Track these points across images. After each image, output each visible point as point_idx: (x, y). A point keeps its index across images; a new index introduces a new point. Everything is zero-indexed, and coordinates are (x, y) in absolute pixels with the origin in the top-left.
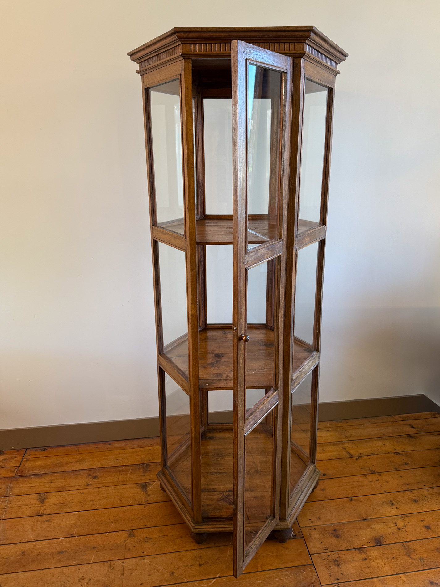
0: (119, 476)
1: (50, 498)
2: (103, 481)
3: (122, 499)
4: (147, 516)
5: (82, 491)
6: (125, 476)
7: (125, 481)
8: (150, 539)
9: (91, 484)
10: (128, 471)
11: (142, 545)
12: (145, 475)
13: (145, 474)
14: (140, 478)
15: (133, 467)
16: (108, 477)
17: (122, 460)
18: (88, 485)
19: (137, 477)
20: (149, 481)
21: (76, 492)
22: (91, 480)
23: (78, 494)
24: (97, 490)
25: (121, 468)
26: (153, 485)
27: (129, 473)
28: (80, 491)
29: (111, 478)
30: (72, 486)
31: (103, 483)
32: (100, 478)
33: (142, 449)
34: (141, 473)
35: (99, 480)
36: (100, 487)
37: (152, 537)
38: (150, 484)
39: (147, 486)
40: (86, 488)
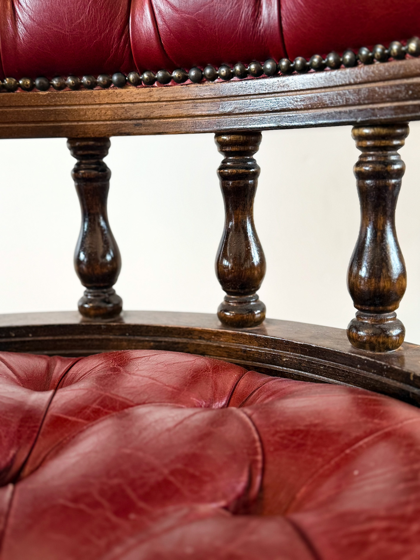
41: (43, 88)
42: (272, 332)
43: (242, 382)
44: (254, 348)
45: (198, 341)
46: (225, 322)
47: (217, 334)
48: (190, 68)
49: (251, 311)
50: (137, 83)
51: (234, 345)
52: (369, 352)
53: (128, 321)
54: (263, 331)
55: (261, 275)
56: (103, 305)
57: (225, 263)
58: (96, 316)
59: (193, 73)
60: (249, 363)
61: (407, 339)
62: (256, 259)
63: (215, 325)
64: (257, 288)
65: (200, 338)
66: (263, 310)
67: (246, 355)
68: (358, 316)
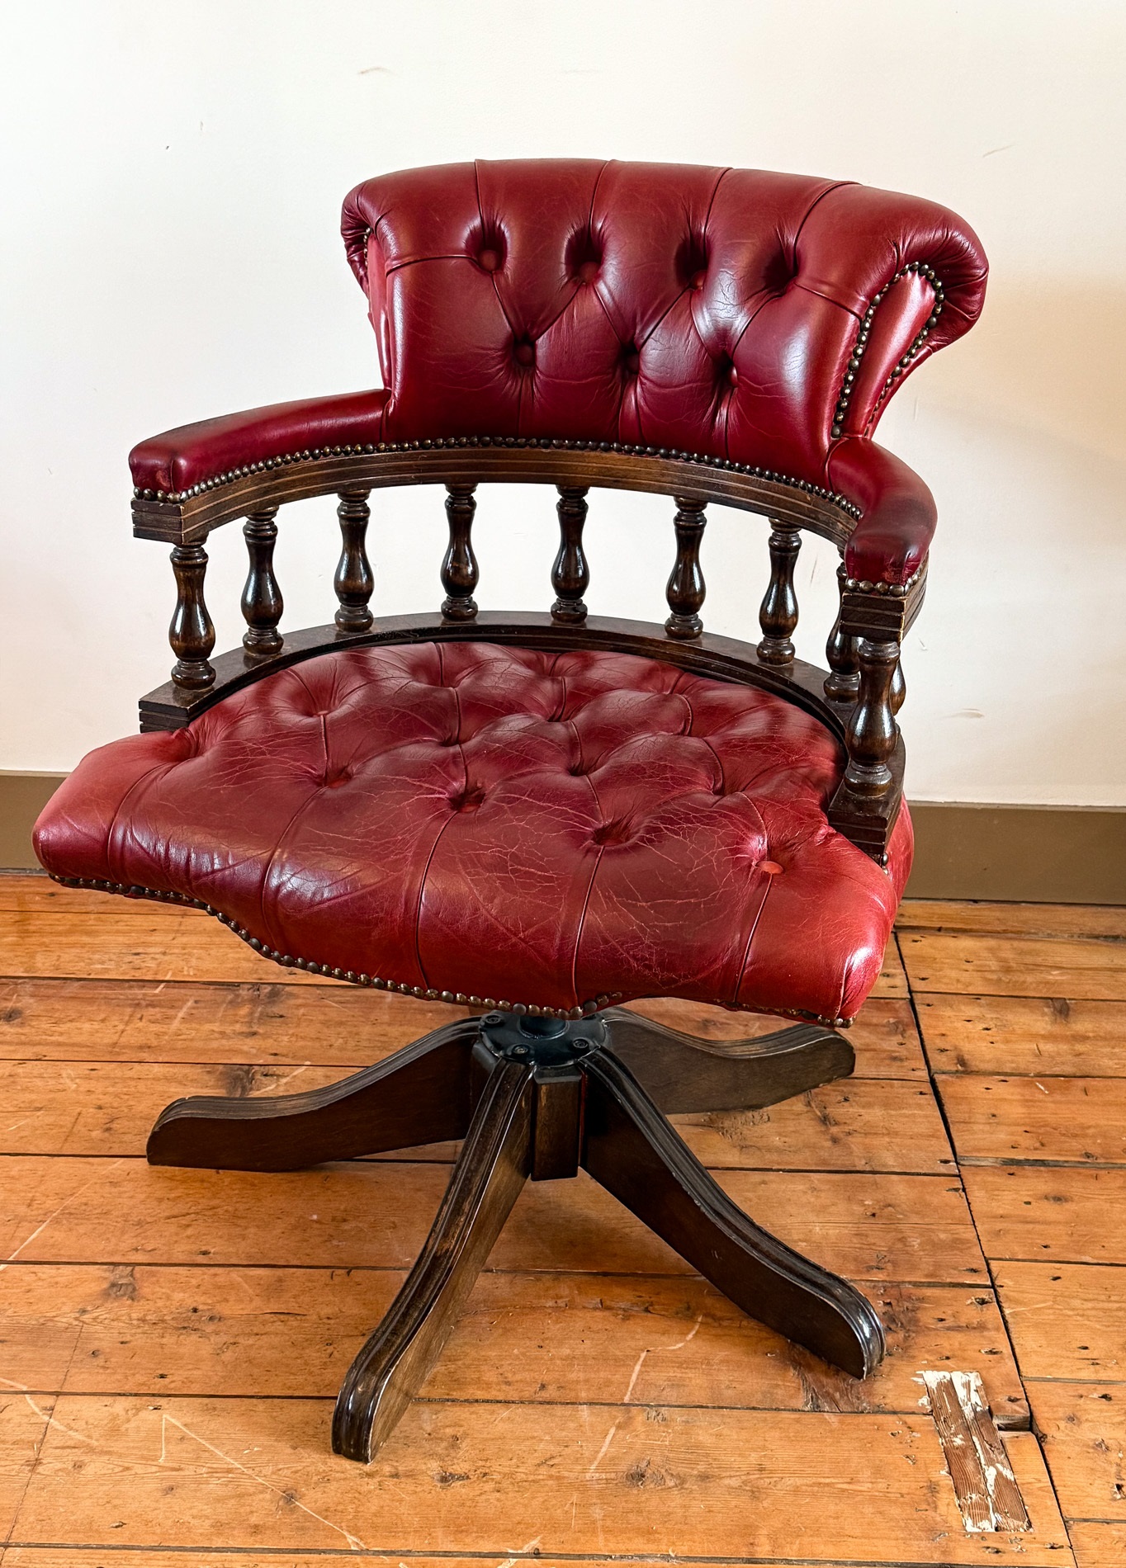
41: (546, 447)
42: (706, 645)
43: (682, 680)
44: (691, 656)
45: (649, 648)
46: (671, 634)
47: (664, 643)
48: (660, 448)
49: (692, 628)
50: (619, 450)
51: (677, 653)
52: (768, 665)
53: (590, 627)
54: (700, 643)
55: (702, 601)
56: (573, 612)
57: (675, 588)
58: (567, 621)
59: (662, 451)
60: (687, 666)
61: (796, 656)
62: (698, 586)
63: (662, 636)
64: (698, 610)
65: (651, 645)
66: (701, 627)
67: (685, 661)
68: (764, 639)
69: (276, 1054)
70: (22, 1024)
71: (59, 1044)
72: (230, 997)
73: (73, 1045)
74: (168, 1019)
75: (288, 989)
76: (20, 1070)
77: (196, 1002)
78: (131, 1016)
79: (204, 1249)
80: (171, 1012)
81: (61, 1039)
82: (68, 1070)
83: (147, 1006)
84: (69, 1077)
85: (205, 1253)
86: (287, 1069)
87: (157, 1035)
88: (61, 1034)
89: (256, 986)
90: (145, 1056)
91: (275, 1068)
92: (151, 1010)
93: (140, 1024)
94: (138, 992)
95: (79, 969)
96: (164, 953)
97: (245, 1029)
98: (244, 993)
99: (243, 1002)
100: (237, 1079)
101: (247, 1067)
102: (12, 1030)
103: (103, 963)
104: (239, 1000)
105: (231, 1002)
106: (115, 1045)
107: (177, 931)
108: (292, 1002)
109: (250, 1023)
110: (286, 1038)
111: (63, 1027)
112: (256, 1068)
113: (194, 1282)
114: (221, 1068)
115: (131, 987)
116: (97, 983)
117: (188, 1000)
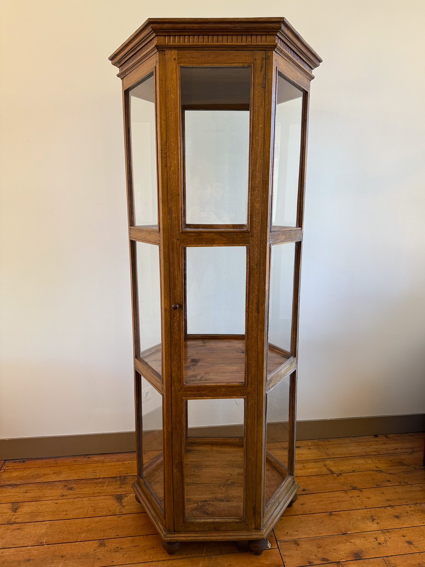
0: (95, 488)
1: (23, 508)
2: (78, 492)
3: (96, 510)
4: (119, 526)
5: (56, 501)
6: (101, 488)
7: (100, 493)
8: (121, 549)
9: (66, 495)
10: (104, 483)
11: (112, 554)
12: (121, 488)
13: (121, 486)
14: (116, 490)
15: (111, 480)
16: (83, 488)
17: (99, 473)
18: (63, 496)
19: (114, 489)
20: (125, 493)
21: (50, 502)
22: (67, 491)
23: (51, 504)
24: (72, 500)
25: (97, 480)
26: (129, 497)
27: (106, 485)
28: (54, 501)
29: (87, 489)
30: (47, 497)
31: (78, 494)
32: (76, 490)
33: (121, 463)
34: (117, 485)
35: (74, 492)
36: (75, 498)
37: (122, 547)
38: (126, 496)
39: (122, 497)
40: (61, 498)
69: (126, 492)
70: (73, 490)
71: (82, 494)
72: (115, 480)
73: (84, 494)
74: (103, 486)
75: (127, 477)
76: (74, 500)
77: (108, 482)
78: (96, 486)
79: (117, 534)
80: (104, 485)
81: (82, 493)
82: (84, 499)
83: (99, 484)
84: (85, 501)
85: (117, 535)
86: (129, 494)
87: (102, 490)
88: (82, 492)
89: (120, 477)
90: (100, 495)
91: (126, 495)
92: (100, 485)
93: (98, 488)
94: (96, 481)
95: (83, 477)
96: (100, 472)
97: (119, 487)
98: (118, 479)
99: (118, 481)
100: (119, 498)
101: (121, 495)
102: (72, 492)
103: (88, 475)
104: (117, 480)
105: (116, 481)
106: (93, 493)
107: (102, 467)
108: (128, 480)
109: (120, 485)
110: (128, 488)
111: (82, 490)
112: (123, 495)
113: (116, 542)
114: (115, 496)
115: (95, 480)
116: (88, 480)
117: (107, 482)
